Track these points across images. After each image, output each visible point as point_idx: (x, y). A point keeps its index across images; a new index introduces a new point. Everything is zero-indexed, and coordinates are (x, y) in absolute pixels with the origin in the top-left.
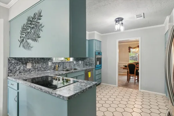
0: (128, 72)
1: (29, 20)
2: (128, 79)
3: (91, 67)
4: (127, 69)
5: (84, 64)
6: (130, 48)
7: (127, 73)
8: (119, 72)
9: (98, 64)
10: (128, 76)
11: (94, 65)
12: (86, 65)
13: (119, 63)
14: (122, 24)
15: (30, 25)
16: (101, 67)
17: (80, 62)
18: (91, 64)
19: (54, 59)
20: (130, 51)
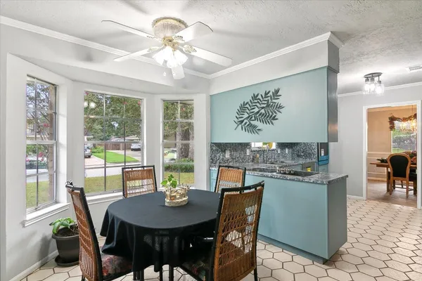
0: (389, 173)
1: (255, 97)
2: (390, 189)
3: (308, 160)
4: (387, 167)
5: (292, 154)
6: (392, 120)
7: (386, 176)
8: (368, 175)
9: (323, 155)
10: (388, 183)
11: (316, 155)
12: (299, 156)
13: (368, 155)
14: (380, 82)
15: (258, 104)
16: (328, 160)
17: (287, 150)
18: (309, 154)
19: (253, 146)
20: (392, 128)
